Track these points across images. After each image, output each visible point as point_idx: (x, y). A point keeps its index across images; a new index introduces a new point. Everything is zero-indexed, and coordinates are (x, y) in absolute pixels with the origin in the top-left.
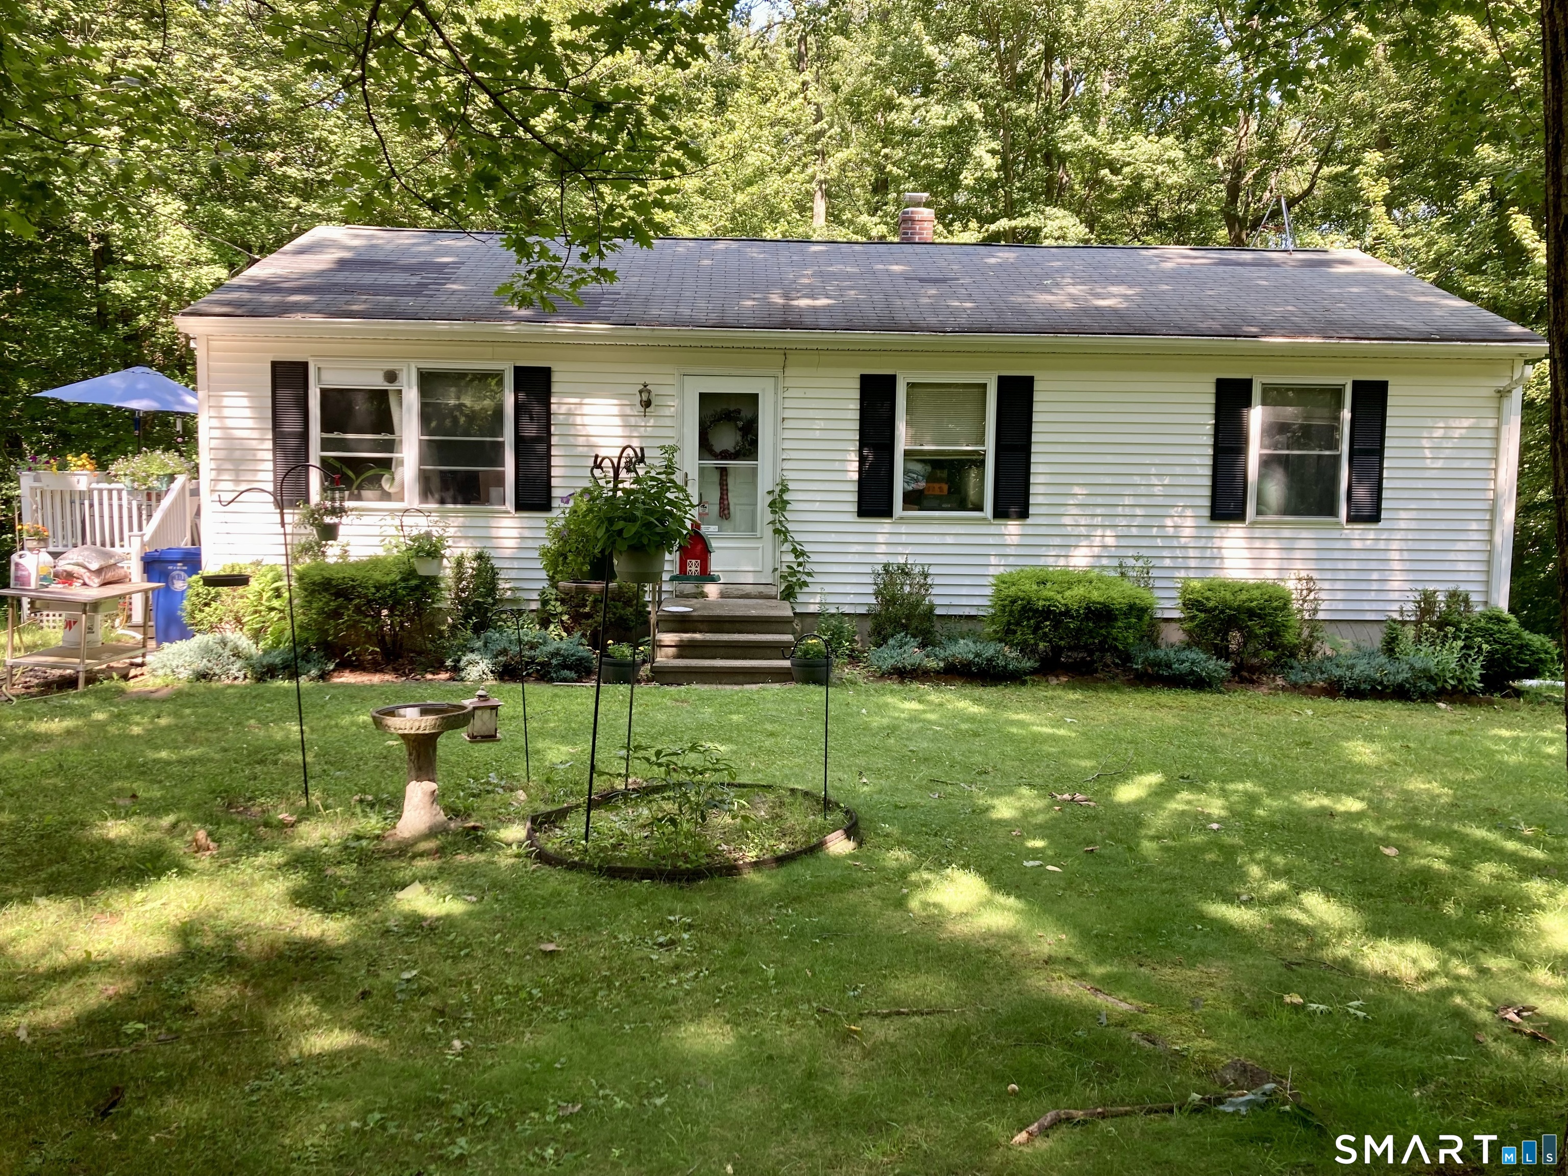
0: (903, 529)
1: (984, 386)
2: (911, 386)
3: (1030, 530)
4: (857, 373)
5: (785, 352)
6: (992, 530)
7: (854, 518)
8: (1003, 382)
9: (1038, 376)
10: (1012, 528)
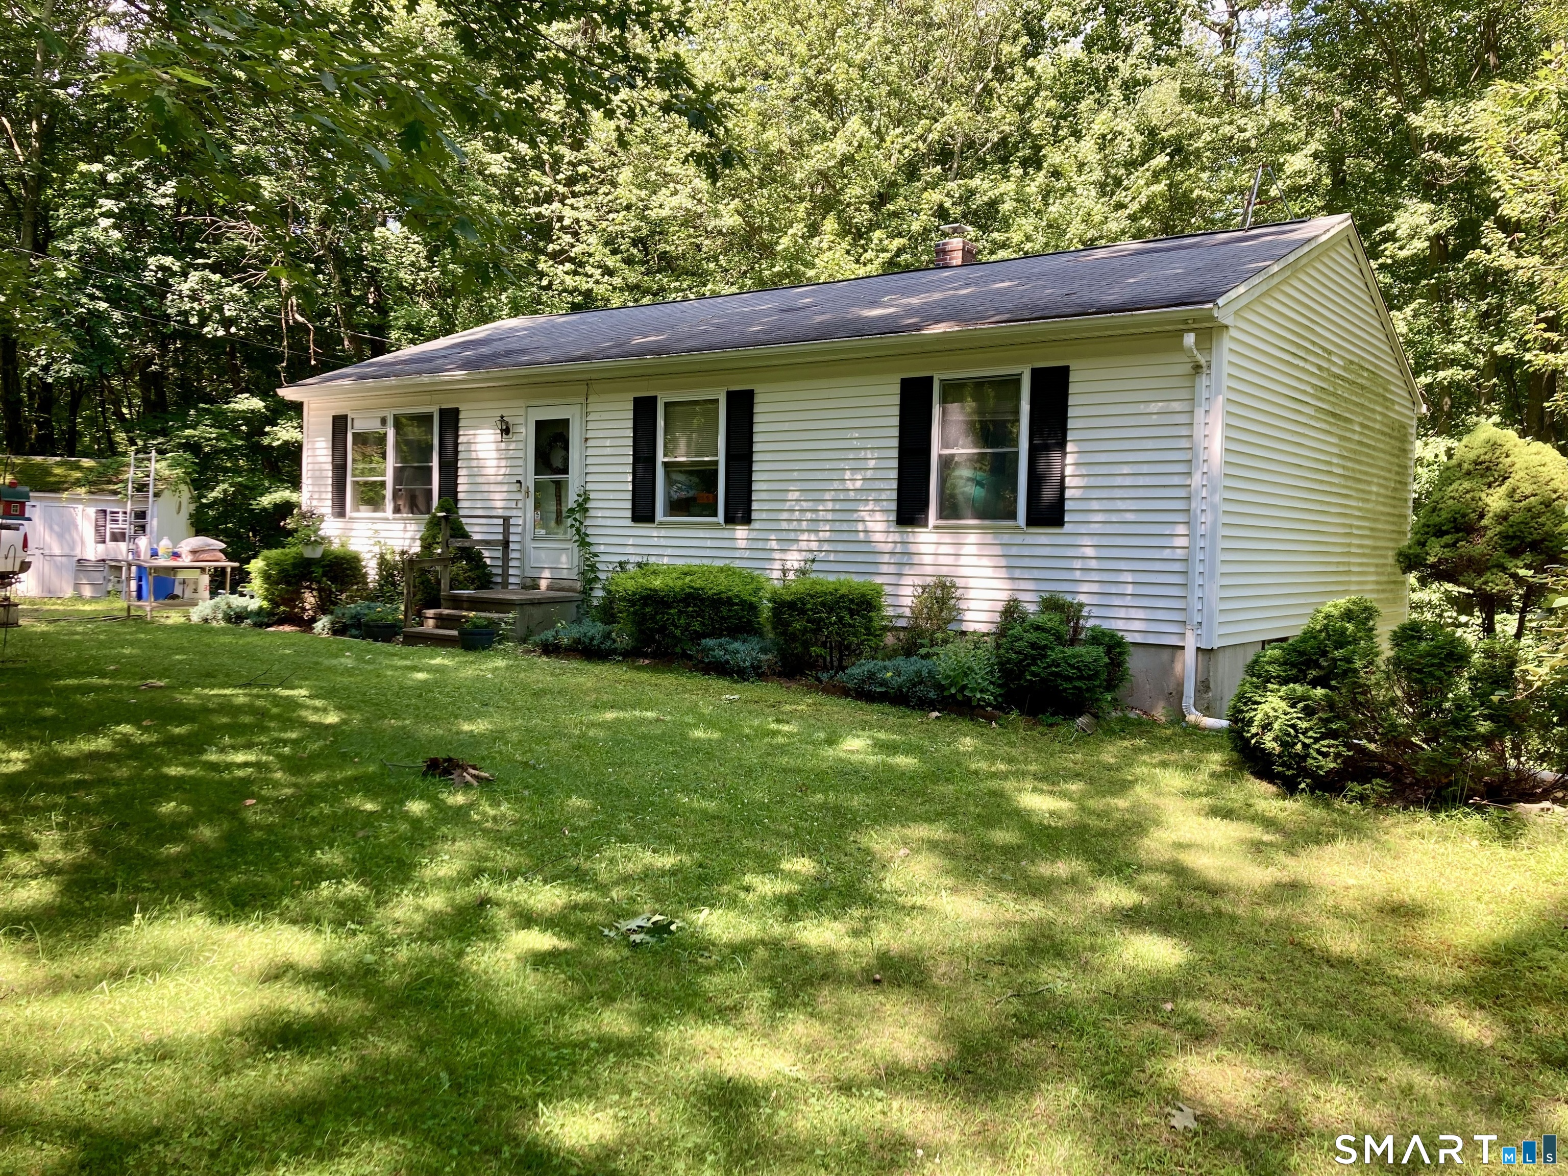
0: (663, 533)
1: (717, 401)
2: (667, 405)
3: (754, 535)
4: (631, 396)
5: (588, 383)
6: (726, 534)
7: (629, 523)
8: (731, 395)
9: (757, 389)
10: (741, 532)
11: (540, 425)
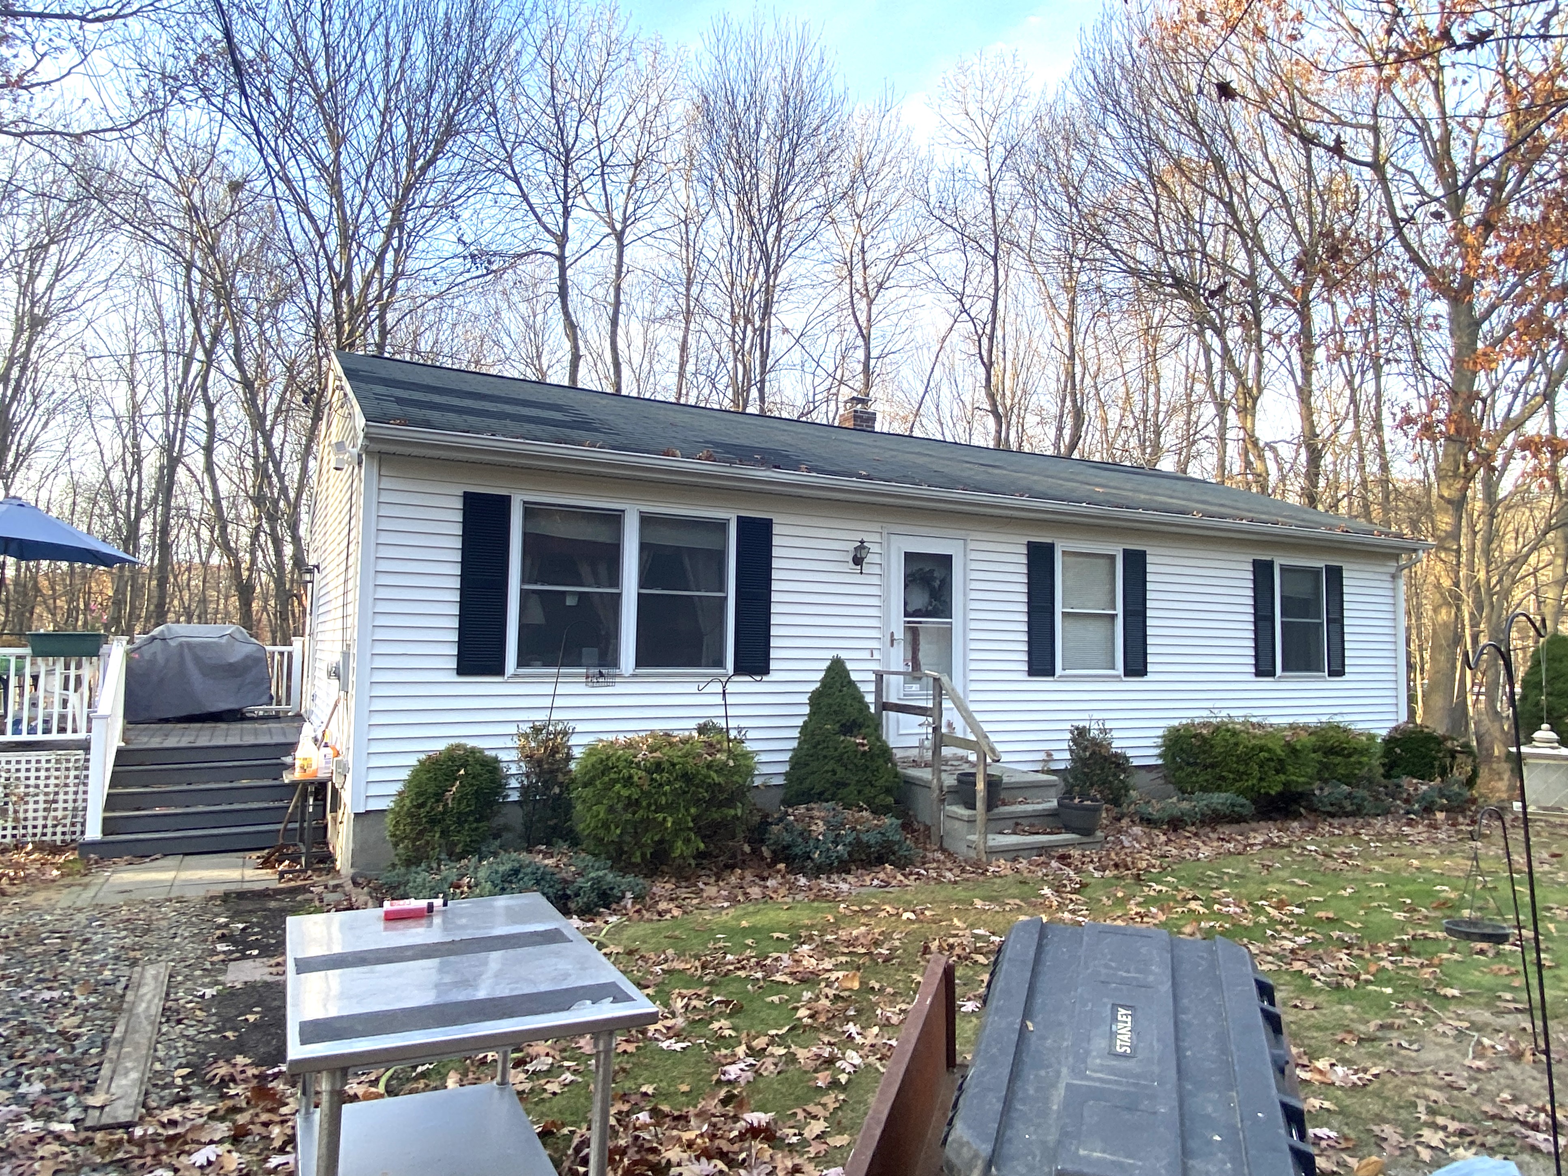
0: (1066, 687)
1: (1113, 557)
2: (1067, 554)
4: (1024, 540)
6: (1125, 686)
7: (1026, 676)
8: (1126, 553)
9: (1148, 551)
11: (910, 557)
